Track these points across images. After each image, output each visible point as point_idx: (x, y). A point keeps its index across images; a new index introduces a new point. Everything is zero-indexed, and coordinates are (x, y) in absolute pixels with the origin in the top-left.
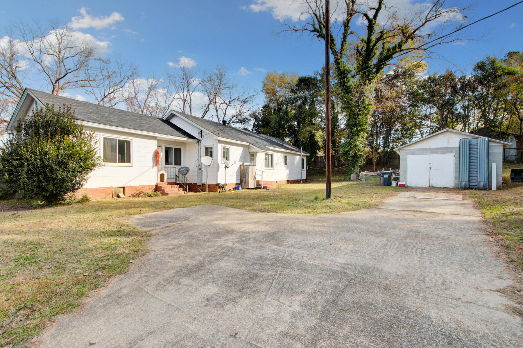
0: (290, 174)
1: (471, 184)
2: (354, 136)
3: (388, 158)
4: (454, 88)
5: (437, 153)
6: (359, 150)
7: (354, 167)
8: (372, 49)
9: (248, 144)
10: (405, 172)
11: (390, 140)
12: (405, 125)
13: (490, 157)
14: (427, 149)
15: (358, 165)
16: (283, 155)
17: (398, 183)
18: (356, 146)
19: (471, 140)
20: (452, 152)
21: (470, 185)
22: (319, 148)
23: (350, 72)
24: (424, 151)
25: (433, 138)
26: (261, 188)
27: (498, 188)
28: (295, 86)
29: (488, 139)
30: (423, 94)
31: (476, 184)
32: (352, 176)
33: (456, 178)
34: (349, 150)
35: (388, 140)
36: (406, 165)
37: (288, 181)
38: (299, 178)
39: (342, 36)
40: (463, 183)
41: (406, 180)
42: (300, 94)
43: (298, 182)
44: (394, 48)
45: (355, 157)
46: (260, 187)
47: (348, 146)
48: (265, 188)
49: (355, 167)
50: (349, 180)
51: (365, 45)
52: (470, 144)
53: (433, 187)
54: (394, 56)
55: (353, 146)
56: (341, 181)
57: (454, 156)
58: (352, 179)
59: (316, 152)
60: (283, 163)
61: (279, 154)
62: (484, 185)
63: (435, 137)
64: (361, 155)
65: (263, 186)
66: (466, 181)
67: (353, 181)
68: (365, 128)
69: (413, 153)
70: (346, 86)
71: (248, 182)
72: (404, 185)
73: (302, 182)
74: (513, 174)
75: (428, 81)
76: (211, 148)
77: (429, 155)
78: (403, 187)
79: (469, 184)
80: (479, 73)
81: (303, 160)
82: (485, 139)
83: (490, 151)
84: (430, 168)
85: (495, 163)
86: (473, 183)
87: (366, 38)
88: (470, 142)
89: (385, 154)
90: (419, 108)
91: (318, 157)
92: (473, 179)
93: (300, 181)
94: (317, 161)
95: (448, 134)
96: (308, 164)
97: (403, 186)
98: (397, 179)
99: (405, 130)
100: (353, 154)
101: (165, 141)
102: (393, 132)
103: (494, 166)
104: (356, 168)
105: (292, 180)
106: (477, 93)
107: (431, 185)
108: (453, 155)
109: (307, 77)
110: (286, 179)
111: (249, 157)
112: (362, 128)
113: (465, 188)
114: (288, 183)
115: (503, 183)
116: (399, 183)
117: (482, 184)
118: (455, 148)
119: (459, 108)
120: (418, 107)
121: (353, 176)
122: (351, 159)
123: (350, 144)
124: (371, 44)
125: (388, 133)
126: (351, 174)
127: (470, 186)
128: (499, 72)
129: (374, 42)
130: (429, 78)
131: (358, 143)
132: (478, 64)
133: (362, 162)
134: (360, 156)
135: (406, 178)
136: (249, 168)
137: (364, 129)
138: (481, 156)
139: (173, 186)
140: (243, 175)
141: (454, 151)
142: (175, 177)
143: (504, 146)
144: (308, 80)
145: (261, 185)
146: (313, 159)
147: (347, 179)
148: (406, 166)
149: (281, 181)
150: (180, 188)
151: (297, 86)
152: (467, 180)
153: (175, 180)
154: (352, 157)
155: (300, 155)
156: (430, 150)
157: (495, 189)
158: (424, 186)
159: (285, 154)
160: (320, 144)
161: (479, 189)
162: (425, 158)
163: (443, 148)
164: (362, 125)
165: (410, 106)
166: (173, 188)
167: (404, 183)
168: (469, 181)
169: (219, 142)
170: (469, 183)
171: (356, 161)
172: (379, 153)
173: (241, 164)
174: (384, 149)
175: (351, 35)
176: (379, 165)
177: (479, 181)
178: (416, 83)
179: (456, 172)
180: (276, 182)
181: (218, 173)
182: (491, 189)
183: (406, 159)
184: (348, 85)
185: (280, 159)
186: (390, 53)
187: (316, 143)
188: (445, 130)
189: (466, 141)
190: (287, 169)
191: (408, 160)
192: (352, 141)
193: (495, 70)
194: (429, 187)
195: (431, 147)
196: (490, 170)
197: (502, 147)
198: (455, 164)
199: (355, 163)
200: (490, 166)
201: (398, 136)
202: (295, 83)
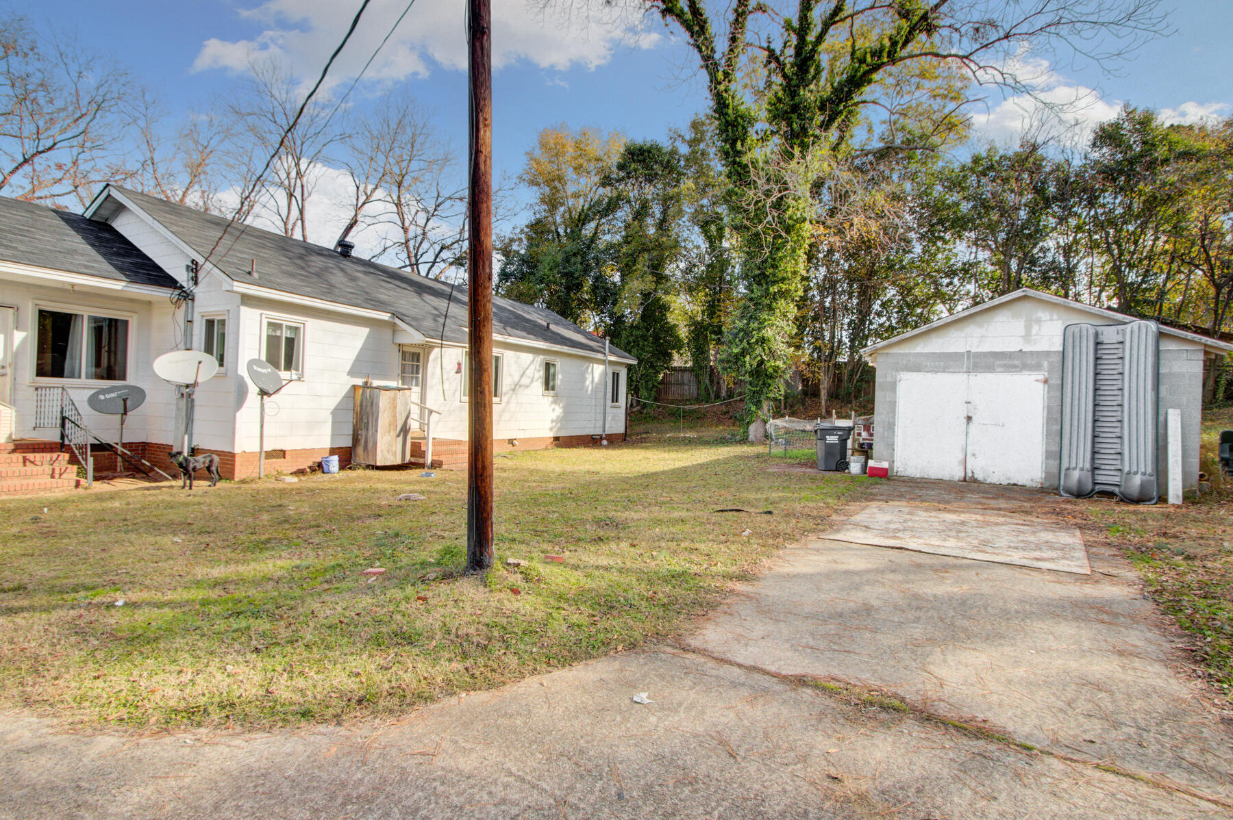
0: (566, 418)
1: (1100, 479)
2: (761, 310)
3: (861, 380)
4: (1039, 190)
5: (990, 369)
6: (772, 353)
7: (758, 404)
8: (814, 50)
9: (386, 316)
10: (891, 426)
11: (870, 330)
12: (910, 290)
13: (1163, 389)
14: (962, 354)
15: (768, 398)
16: (540, 359)
17: (866, 463)
18: (763, 340)
19: (1099, 329)
20: (1037, 367)
21: (1095, 484)
22: (678, 345)
23: (752, 121)
24: (947, 363)
25: (978, 319)
26: (422, 466)
27: (1189, 497)
28: (615, 169)
29: (1158, 328)
30: (957, 204)
31: (1116, 480)
32: (752, 428)
33: (1048, 455)
34: (743, 353)
35: (863, 330)
36: (893, 404)
37: (556, 439)
38: (599, 431)
39: (732, 17)
40: (1076, 475)
41: (892, 456)
42: (631, 190)
43: (592, 441)
44: (877, 53)
45: (760, 373)
46: (421, 461)
47: (741, 341)
48: (436, 465)
49: (760, 401)
50: (744, 441)
51: (794, 40)
52: (1098, 343)
53: (975, 481)
54: (875, 76)
55: (753, 340)
56: (722, 441)
57: (1046, 382)
58: (751, 437)
59: (670, 356)
60: (538, 386)
61: (527, 357)
62: (1142, 485)
63: (986, 317)
64: (776, 369)
65: (429, 459)
66: (1082, 469)
67: (752, 444)
68: (792, 288)
69: (917, 369)
70: (739, 164)
71: (375, 444)
72: (886, 470)
73: (605, 442)
74: (1227, 446)
75: (972, 170)
76: (223, 322)
77: (966, 375)
78: (881, 477)
79: (1093, 479)
80: (1104, 154)
81: (616, 376)
82: (1147, 327)
83: (1163, 370)
84: (969, 418)
85: (1178, 411)
86: (1108, 478)
87: (794, 16)
88: (1097, 335)
89: (852, 370)
90: (947, 247)
91: (674, 369)
92: (1108, 462)
93: (601, 438)
94: (673, 379)
95: (1026, 307)
96: (633, 388)
97: (882, 474)
98: (865, 450)
99: (908, 306)
100: (755, 365)
101: (40, 287)
102: (876, 307)
103: (1174, 420)
104: (765, 405)
105: (571, 437)
106: (1100, 211)
107: (970, 474)
108: (1041, 377)
109: (648, 145)
110: (552, 434)
111: (396, 360)
112: (784, 287)
113: (1080, 494)
114: (558, 446)
115: (1201, 476)
116: (871, 463)
117: (1137, 480)
118: (1047, 354)
119: (1051, 246)
120: (945, 242)
121: (754, 430)
122: (747, 378)
123: (747, 333)
124: (811, 38)
125: (864, 313)
126: (749, 424)
127: (1098, 488)
128: (1161, 152)
129: (819, 29)
130: (976, 160)
131: (768, 333)
132: (1103, 129)
133: (779, 389)
134: (775, 371)
135: (891, 446)
136: (378, 397)
137: (788, 291)
138: (1134, 385)
139: (31, 456)
140: (361, 419)
141: (1046, 364)
142: (59, 422)
143: (1206, 353)
144: (649, 152)
145: (423, 454)
146: (661, 376)
147: (738, 438)
148: (895, 406)
149: (526, 441)
150: (70, 466)
151: (621, 167)
152: (1088, 466)
153: (58, 432)
154: (751, 374)
155: (603, 362)
156: (968, 357)
157: (1180, 502)
158: (946, 477)
159: (549, 358)
160: (683, 332)
161: (1127, 499)
162: (953, 384)
163: (1010, 355)
164: (783, 280)
165: (922, 237)
166: (30, 467)
167: (885, 465)
168: (1094, 469)
169: (247, 300)
170: (1093, 475)
171: (764, 384)
172: (838, 366)
173: (359, 382)
174: (851, 355)
175: (759, 14)
176: (837, 397)
177: (1126, 469)
178: (940, 177)
179: (1048, 434)
180: (511, 442)
181: (238, 414)
182: (1163, 499)
183: (893, 387)
184: (745, 159)
185: (529, 372)
186: (864, 68)
187: (671, 330)
188: (1017, 293)
189: (1084, 333)
190: (555, 402)
191: (901, 388)
192: (755, 325)
193: (1148, 145)
194: (965, 480)
195: (974, 350)
196: (1161, 431)
197: (1201, 356)
198: (1049, 410)
199: (760, 392)
200: (1161, 418)
201: (889, 319)
202: (615, 159)
